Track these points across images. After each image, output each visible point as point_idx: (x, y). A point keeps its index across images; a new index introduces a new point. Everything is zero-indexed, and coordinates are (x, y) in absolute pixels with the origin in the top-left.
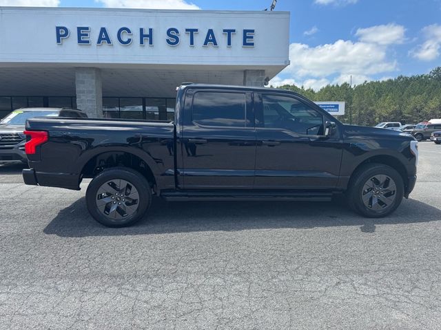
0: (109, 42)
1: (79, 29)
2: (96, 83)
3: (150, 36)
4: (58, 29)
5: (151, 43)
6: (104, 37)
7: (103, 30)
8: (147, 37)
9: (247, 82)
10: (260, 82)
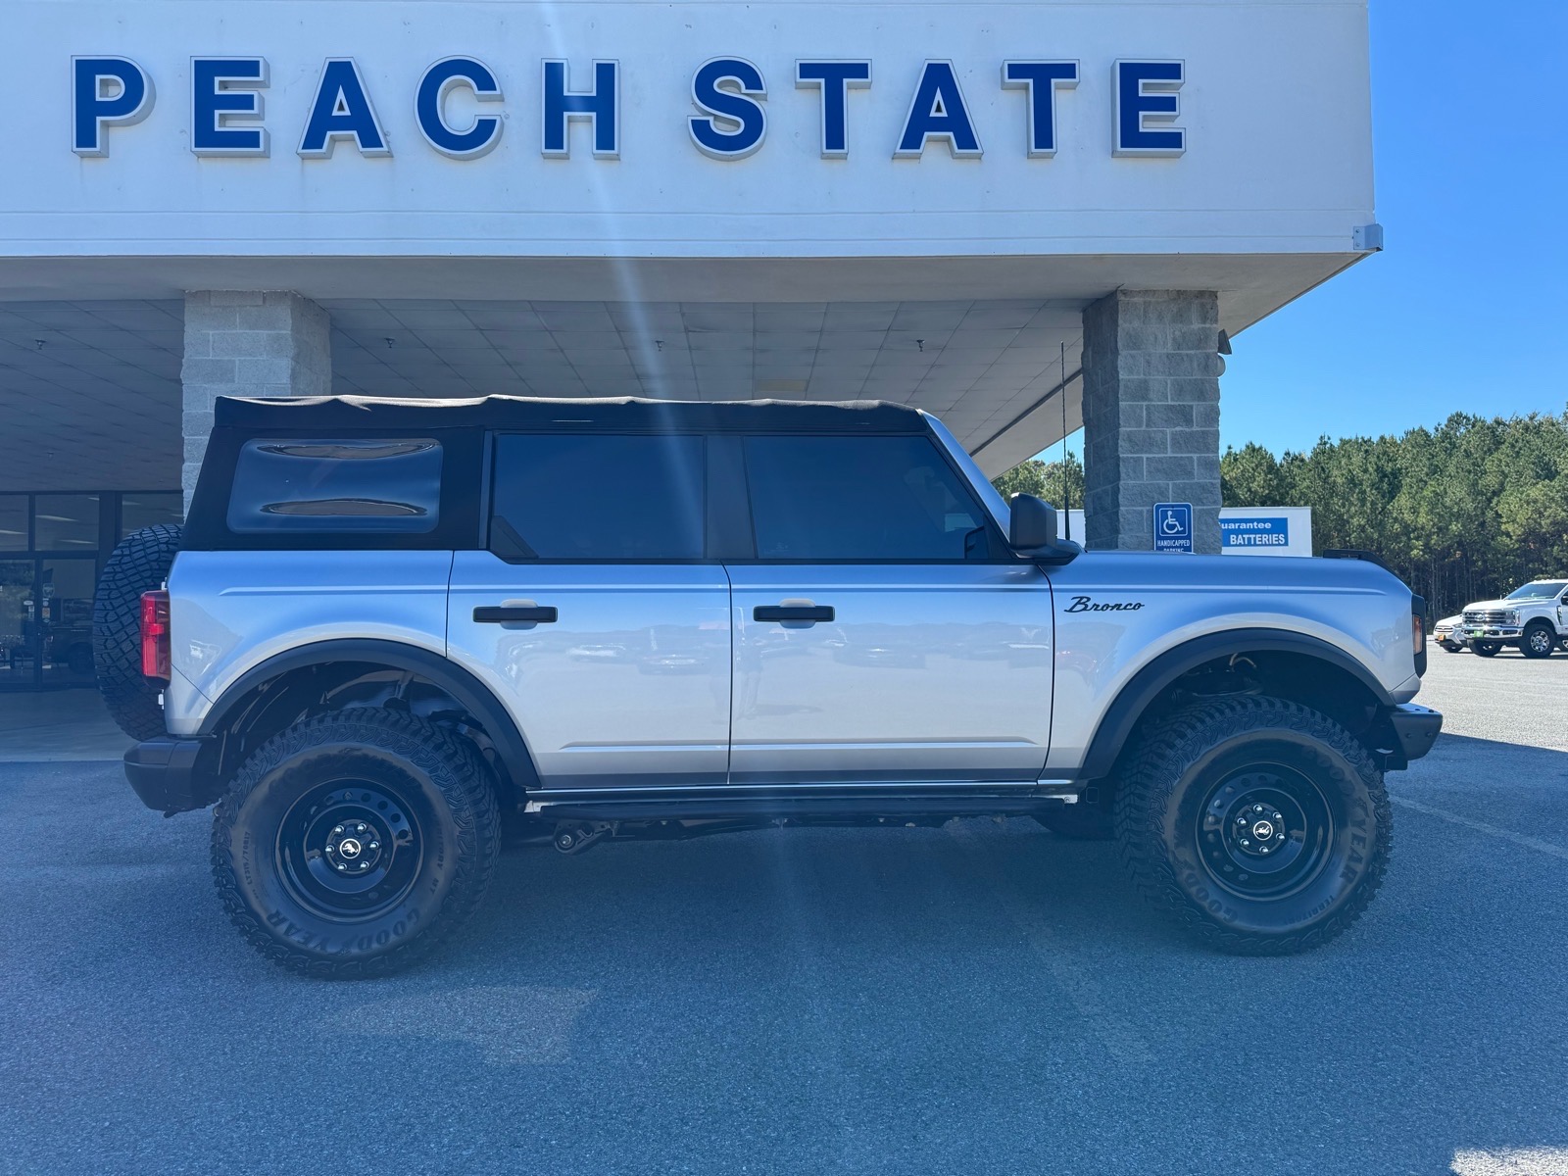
0: (370, 138)
1: (205, 71)
3: (603, 103)
4: (87, 71)
6: (343, 113)
7: (340, 75)
8: (583, 109)
9: (1123, 352)
10: (1192, 352)
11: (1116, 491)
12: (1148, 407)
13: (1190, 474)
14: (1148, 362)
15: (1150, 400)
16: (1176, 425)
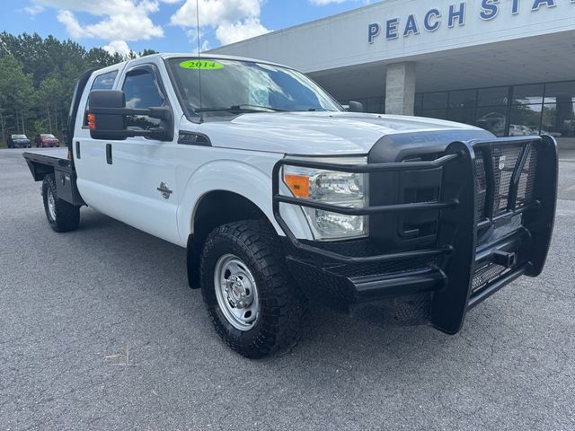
0: (415, 31)
1: (388, 22)
2: (405, 78)
3: (461, 14)
4: (370, 26)
5: (461, 22)
6: (411, 27)
7: (411, 18)
8: (457, 15)
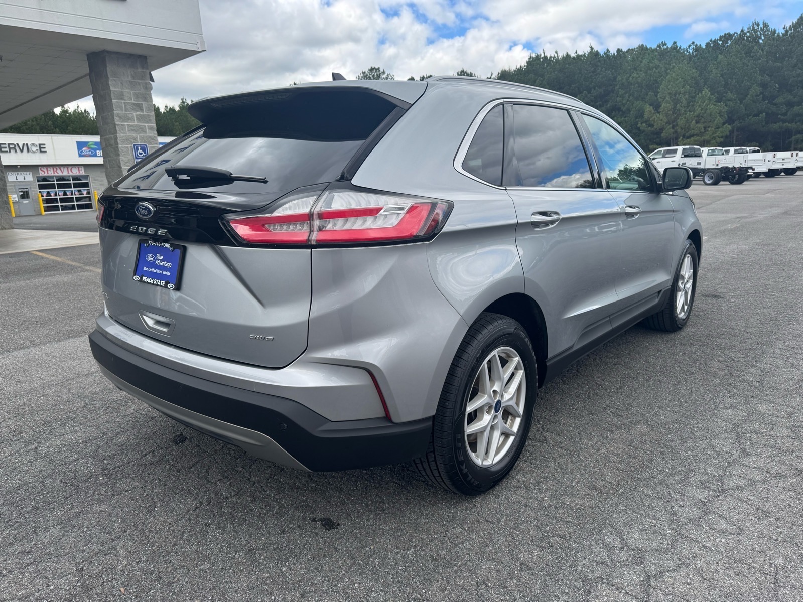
9: (111, 78)
10: (140, 81)
11: (116, 138)
12: (124, 103)
13: (145, 132)
14: (122, 84)
15: (125, 100)
16: (137, 111)
